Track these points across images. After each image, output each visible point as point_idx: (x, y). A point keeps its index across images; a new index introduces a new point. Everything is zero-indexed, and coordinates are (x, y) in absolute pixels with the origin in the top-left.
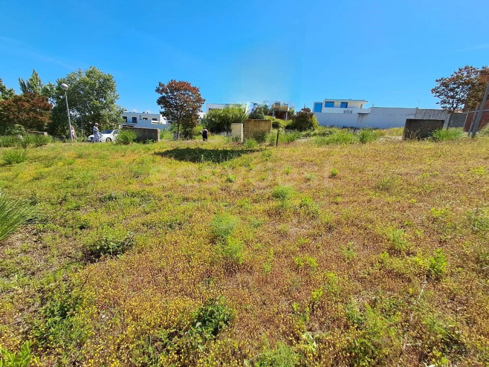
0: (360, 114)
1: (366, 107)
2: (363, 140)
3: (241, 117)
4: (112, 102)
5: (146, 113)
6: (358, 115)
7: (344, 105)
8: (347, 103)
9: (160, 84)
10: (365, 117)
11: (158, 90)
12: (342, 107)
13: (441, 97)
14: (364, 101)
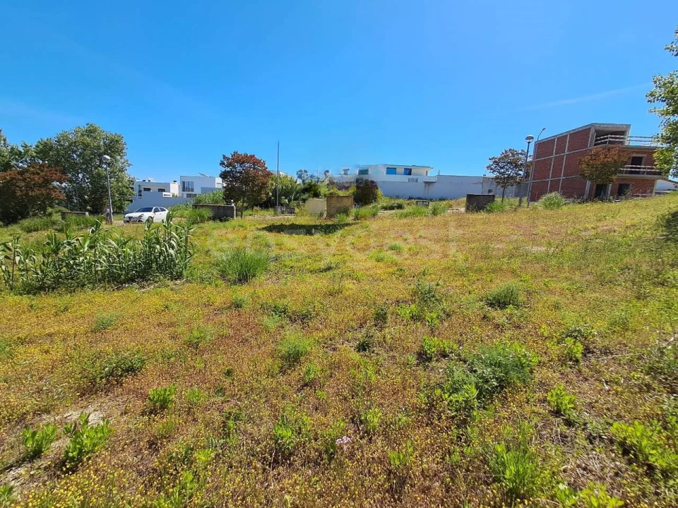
0: (426, 183)
1: (432, 174)
2: (435, 213)
3: (292, 188)
4: (122, 170)
5: (147, 181)
6: (424, 184)
7: (408, 172)
8: (411, 170)
9: (224, 157)
10: (431, 186)
11: (222, 164)
12: (405, 174)
13: (495, 173)
14: (429, 167)
